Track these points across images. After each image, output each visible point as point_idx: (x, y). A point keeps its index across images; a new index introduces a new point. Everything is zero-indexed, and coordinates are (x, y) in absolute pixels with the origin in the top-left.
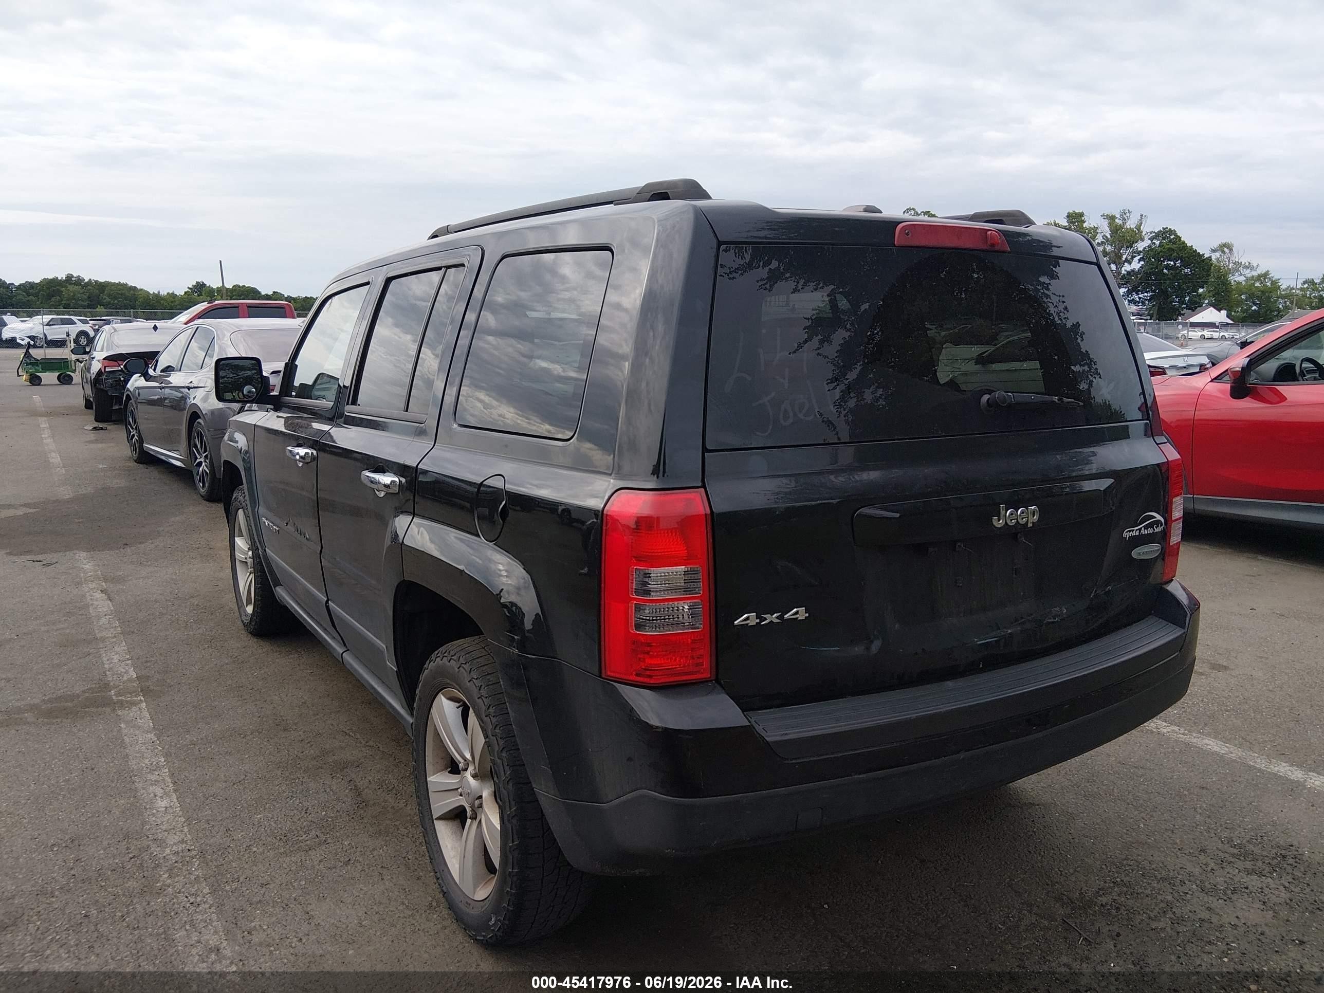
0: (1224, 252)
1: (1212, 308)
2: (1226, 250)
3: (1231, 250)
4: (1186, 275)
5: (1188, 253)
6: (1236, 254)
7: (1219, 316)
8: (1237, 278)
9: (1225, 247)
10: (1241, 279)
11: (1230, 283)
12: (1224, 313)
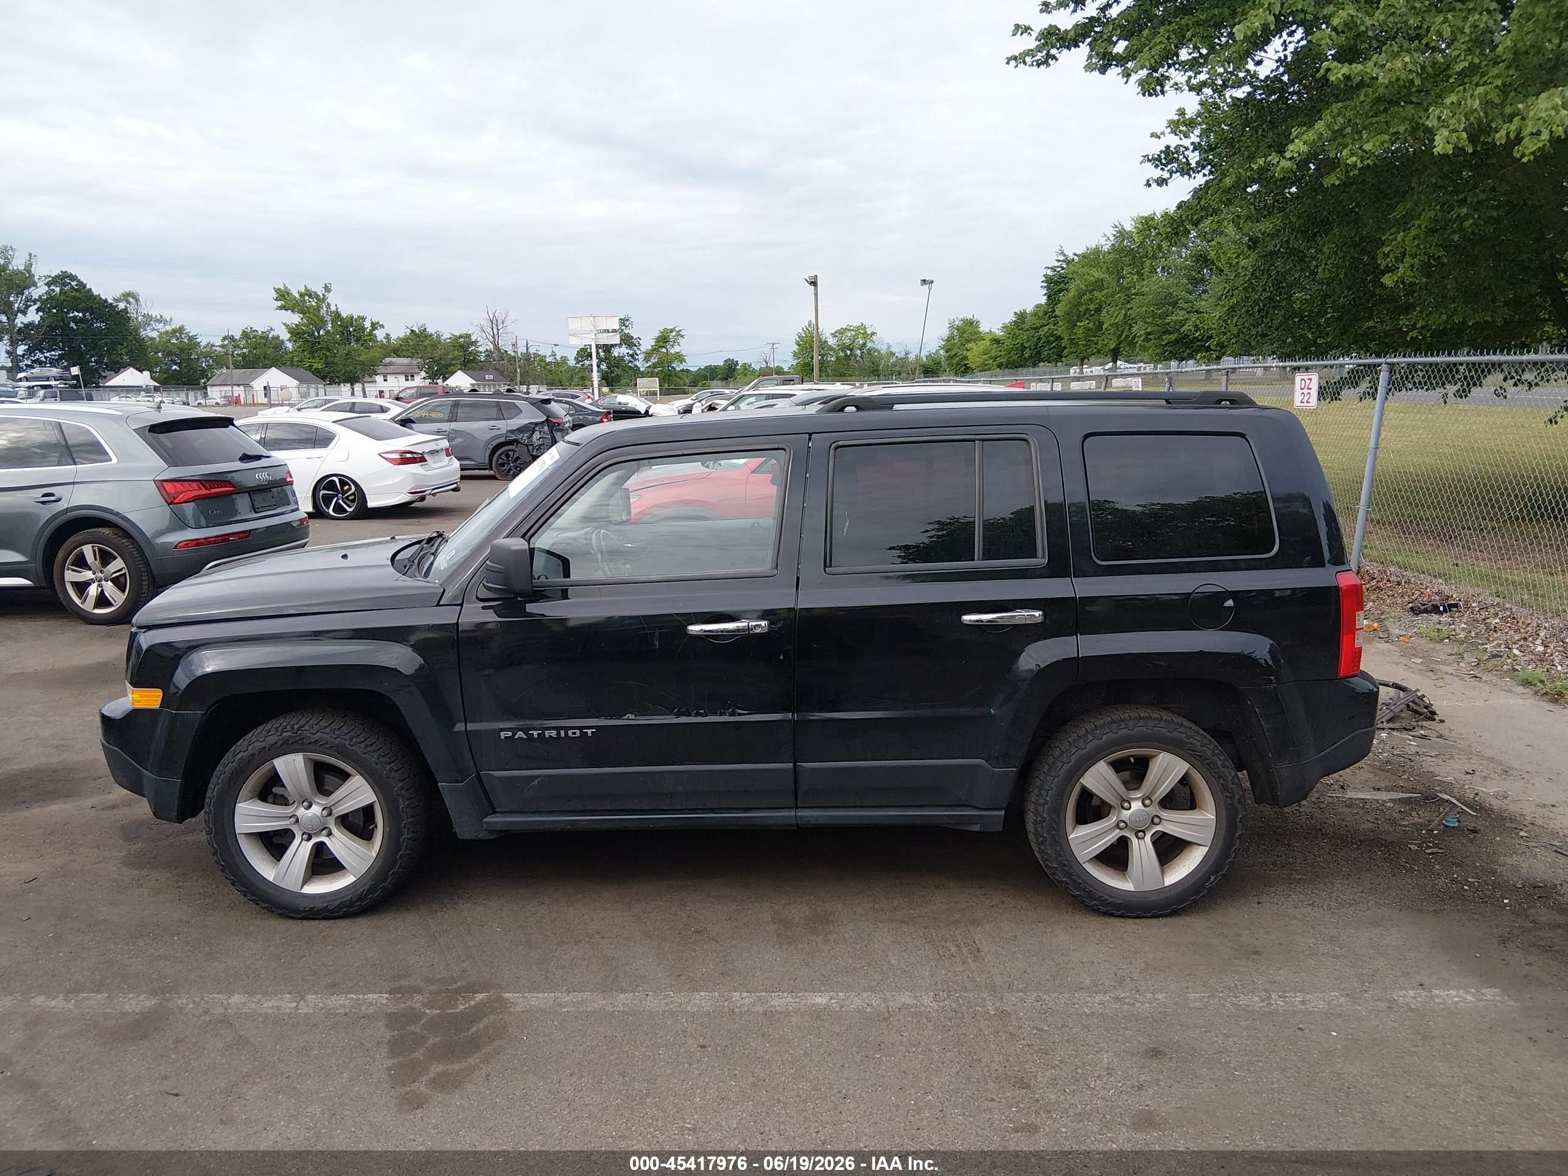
0: (128, 302)
1: (132, 369)
2: (131, 299)
3: (137, 300)
4: (100, 329)
5: (99, 303)
6: (144, 306)
7: (143, 379)
8: (150, 333)
9: (128, 296)
10: (155, 334)
11: (143, 339)
12: (147, 373)
